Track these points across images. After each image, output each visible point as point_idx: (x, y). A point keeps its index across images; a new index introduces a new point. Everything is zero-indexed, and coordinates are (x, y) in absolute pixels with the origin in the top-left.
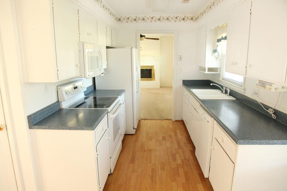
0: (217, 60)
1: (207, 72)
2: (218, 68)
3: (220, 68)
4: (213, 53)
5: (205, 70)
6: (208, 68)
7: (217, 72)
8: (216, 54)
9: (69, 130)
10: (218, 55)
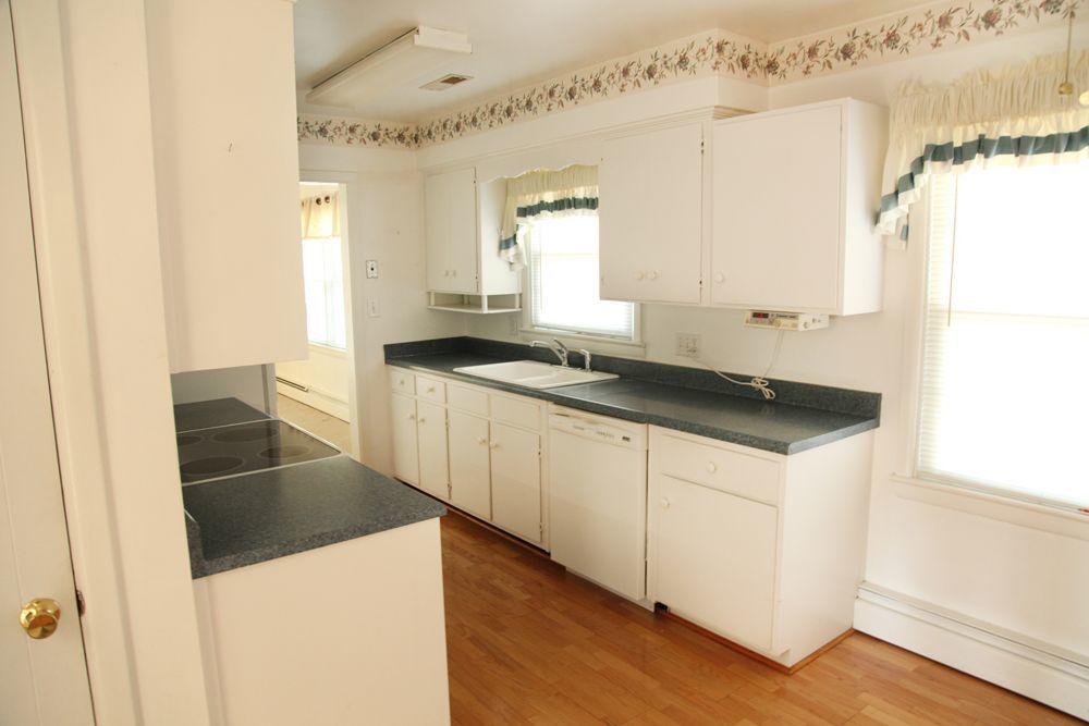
0: (511, 270)
1: (485, 310)
2: (513, 295)
3: (521, 295)
4: (500, 248)
5: (479, 306)
6: (489, 297)
7: (514, 308)
8: (512, 250)
9: (363, 535)
10: (518, 256)
